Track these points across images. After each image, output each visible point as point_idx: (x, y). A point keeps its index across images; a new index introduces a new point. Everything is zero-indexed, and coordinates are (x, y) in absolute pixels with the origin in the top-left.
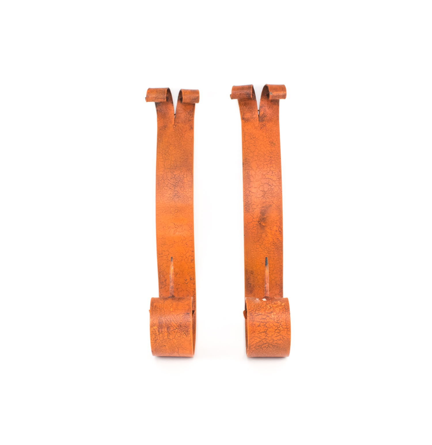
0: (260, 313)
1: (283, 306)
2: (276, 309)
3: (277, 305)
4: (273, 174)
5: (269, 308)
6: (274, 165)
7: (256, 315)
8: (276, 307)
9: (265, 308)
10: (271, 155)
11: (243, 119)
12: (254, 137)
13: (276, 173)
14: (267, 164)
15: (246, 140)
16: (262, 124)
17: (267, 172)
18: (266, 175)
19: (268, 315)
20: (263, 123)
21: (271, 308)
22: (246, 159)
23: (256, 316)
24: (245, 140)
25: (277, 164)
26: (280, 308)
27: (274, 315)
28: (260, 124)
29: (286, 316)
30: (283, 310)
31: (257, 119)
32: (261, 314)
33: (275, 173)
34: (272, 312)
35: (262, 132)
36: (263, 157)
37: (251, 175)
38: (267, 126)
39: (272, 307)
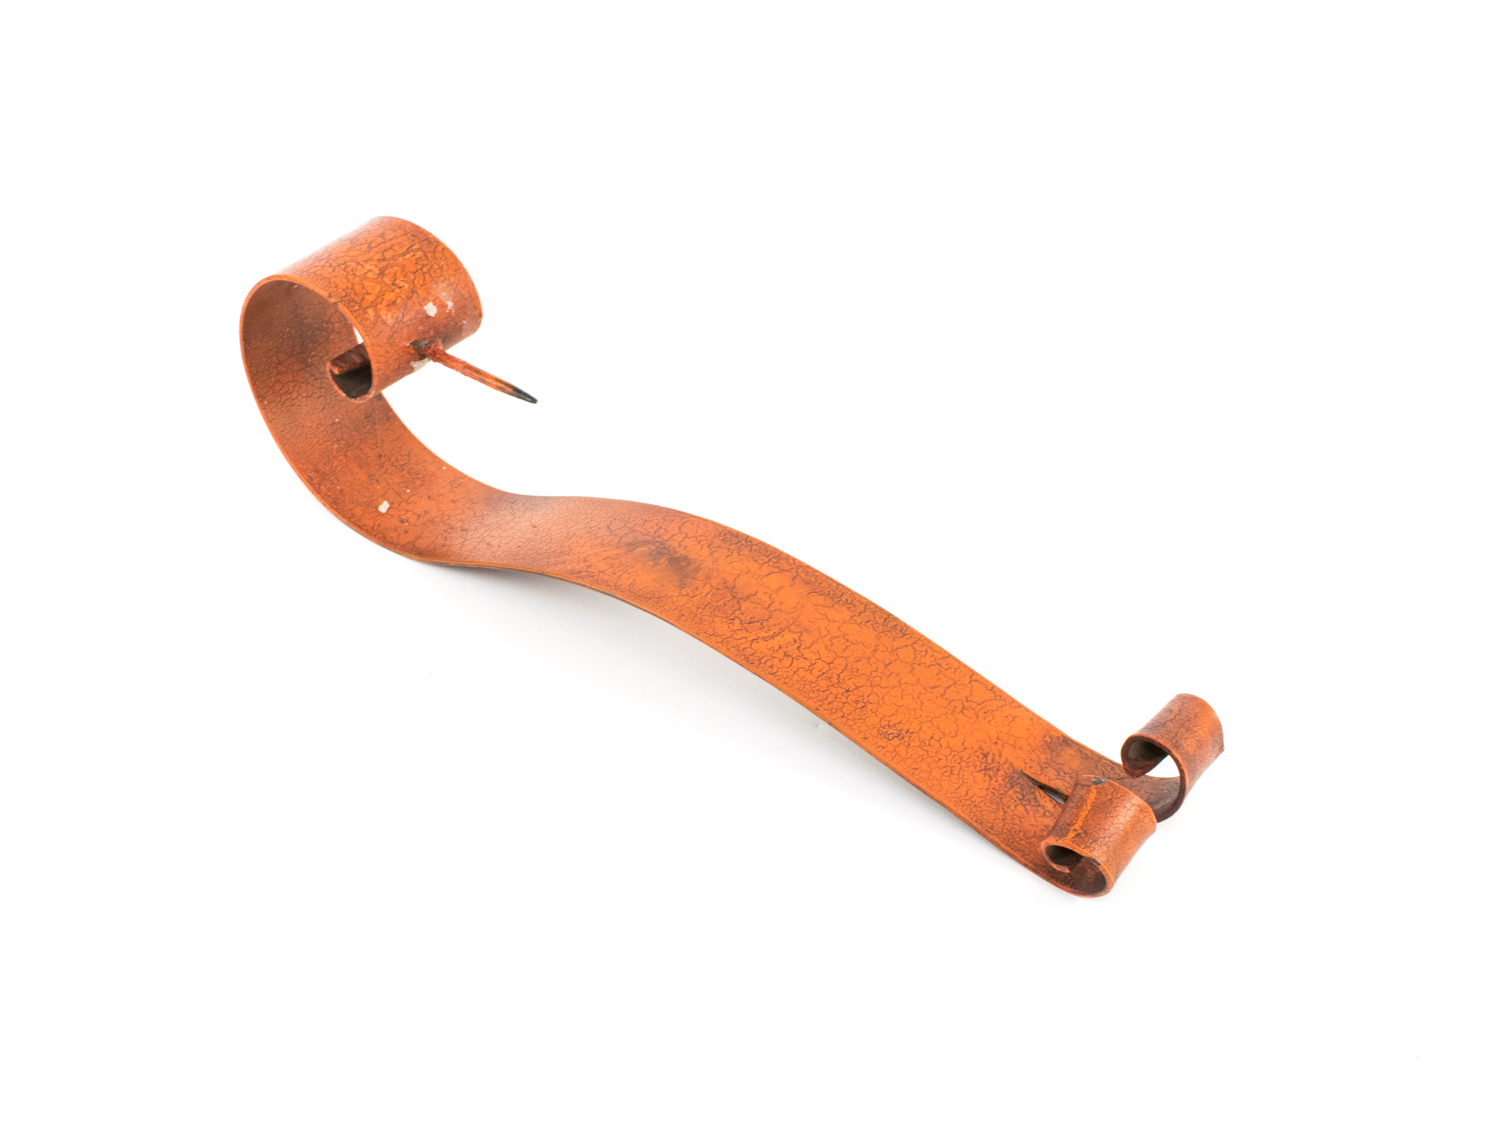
0: (408, 256)
1: (368, 307)
2: (379, 287)
3: (385, 303)
4: (781, 654)
5: (397, 282)
6: (809, 677)
7: (414, 247)
8: (381, 295)
9: (409, 274)
10: (852, 698)
11: (1066, 741)
12: (965, 712)
13: (776, 661)
14: (832, 666)
15: (973, 683)
16: (998, 770)
17: (803, 647)
18: (795, 636)
19: (384, 264)
20: (1001, 773)
21: (394, 284)
22: (904, 635)
23: (411, 247)
24: (975, 681)
25: (806, 687)
26: (370, 298)
27: (369, 271)
28: (1006, 766)
29: (336, 286)
30: (356, 294)
31: (1032, 770)
32: (404, 254)
33: (780, 661)
34: (382, 273)
35: (967, 744)
36: (868, 674)
37: (836, 606)
38: (980, 776)
39: (393, 287)
